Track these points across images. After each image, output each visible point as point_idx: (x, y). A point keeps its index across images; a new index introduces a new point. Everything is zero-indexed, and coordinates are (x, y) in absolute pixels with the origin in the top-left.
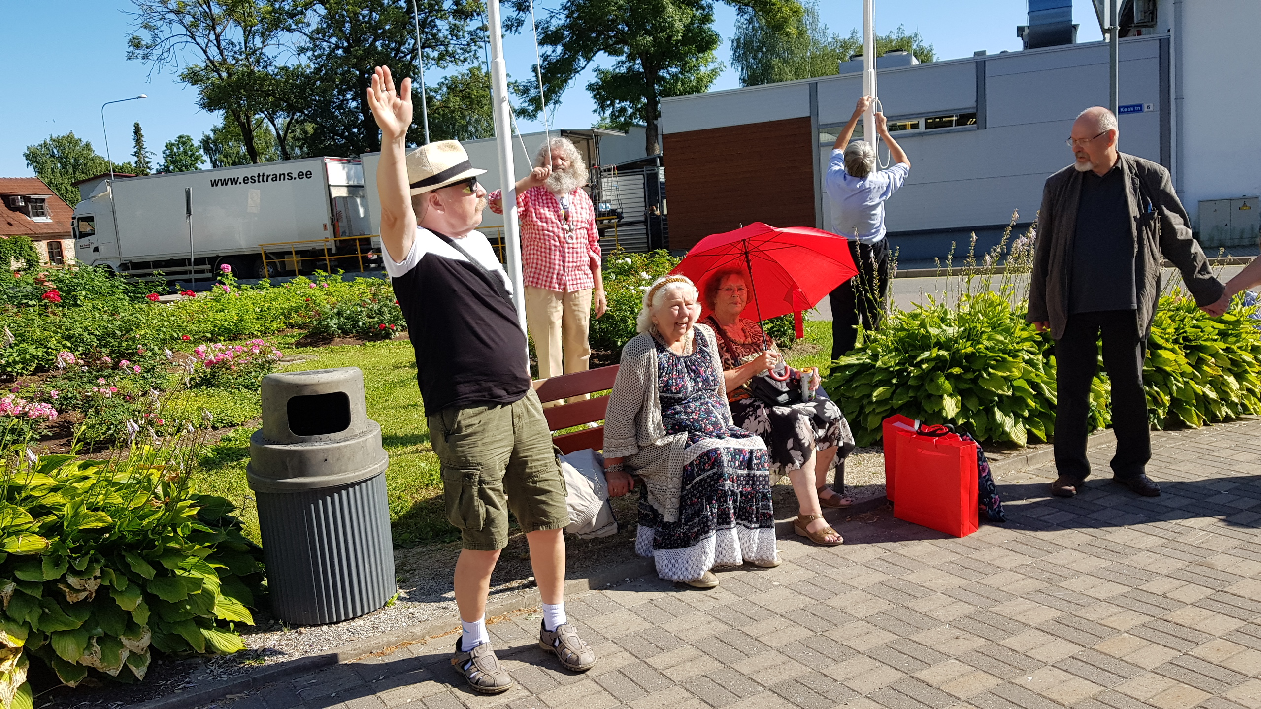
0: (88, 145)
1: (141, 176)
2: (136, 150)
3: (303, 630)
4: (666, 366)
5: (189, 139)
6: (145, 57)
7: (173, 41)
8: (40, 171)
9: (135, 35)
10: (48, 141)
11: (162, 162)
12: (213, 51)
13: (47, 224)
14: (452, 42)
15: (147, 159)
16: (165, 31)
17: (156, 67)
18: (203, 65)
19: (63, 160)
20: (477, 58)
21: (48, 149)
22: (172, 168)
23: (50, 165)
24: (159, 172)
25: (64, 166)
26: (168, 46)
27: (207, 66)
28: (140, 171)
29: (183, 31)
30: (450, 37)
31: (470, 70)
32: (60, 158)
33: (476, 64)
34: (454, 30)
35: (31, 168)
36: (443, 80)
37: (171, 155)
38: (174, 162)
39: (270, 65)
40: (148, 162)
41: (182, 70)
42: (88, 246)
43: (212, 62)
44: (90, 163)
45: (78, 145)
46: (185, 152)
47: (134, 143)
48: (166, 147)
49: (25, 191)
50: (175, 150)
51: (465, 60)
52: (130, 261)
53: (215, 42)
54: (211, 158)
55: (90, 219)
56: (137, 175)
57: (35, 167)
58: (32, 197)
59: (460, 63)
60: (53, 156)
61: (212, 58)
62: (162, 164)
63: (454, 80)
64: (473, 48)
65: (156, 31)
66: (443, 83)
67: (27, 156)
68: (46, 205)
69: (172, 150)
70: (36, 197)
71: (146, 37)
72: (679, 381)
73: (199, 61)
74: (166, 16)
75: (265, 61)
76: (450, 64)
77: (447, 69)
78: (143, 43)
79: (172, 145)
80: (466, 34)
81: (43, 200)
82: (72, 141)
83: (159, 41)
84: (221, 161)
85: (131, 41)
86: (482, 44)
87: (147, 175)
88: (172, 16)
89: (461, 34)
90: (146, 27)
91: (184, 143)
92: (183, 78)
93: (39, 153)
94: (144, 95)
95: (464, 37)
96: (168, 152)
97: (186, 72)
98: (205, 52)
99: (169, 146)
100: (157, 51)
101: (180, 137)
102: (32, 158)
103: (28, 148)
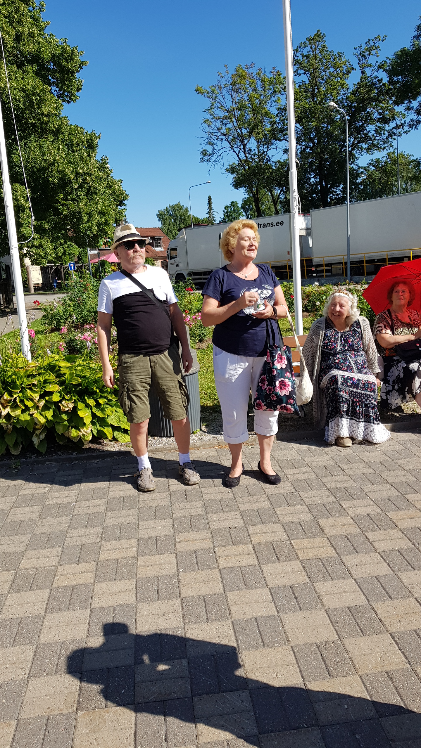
0: (186, 209)
1: (210, 225)
2: (208, 211)
3: (156, 438)
4: (329, 335)
5: (237, 203)
6: (209, 160)
7: (222, 150)
8: (164, 223)
9: (204, 148)
10: (168, 207)
11: (222, 217)
12: (242, 155)
13: (161, 252)
14: (377, 138)
15: (213, 216)
16: (219, 145)
17: (213, 166)
18: (237, 163)
19: (174, 217)
20: (392, 146)
21: (168, 211)
22: (227, 220)
23: (168, 220)
24: (220, 222)
25: (175, 220)
26: (220, 154)
27: (239, 163)
28: (209, 222)
29: (229, 145)
30: (375, 135)
31: (387, 154)
32: (173, 216)
33: (392, 150)
34: (378, 131)
35: (160, 222)
36: (370, 161)
37: (227, 213)
38: (228, 217)
39: (269, 161)
40: (214, 217)
41: (226, 166)
42: (174, 264)
43: (241, 161)
44: (187, 218)
45: (182, 209)
46: (234, 211)
47: (207, 207)
48: (225, 208)
49: (153, 235)
50: (229, 210)
51: (384, 148)
52: (193, 271)
53: (243, 150)
54: (246, 214)
55: (175, 249)
56: (208, 225)
57: (161, 221)
58: (155, 237)
59: (382, 150)
60: (170, 215)
61: (241, 159)
62: (222, 218)
63: (378, 161)
64: (390, 140)
65: (214, 146)
66: (370, 163)
67: (158, 216)
68: (162, 242)
69: (227, 210)
70: (157, 237)
71: (209, 149)
72: (333, 344)
73: (235, 161)
74: (220, 137)
75: (267, 159)
76: (376, 151)
77: (373, 155)
78: (208, 153)
79: (228, 207)
80: (386, 132)
81: (160, 239)
82: (179, 207)
83: (216, 151)
84: (251, 215)
85: (202, 152)
86: (396, 137)
87: (213, 224)
88: (223, 137)
89: (382, 132)
90: (209, 144)
91: (234, 206)
92: (227, 170)
93: (164, 214)
94: (210, 181)
95: (384, 134)
96: (225, 211)
97: (229, 167)
98: (238, 156)
99: (226, 207)
100: (214, 157)
101: (232, 202)
102: (161, 216)
103: (159, 211)
